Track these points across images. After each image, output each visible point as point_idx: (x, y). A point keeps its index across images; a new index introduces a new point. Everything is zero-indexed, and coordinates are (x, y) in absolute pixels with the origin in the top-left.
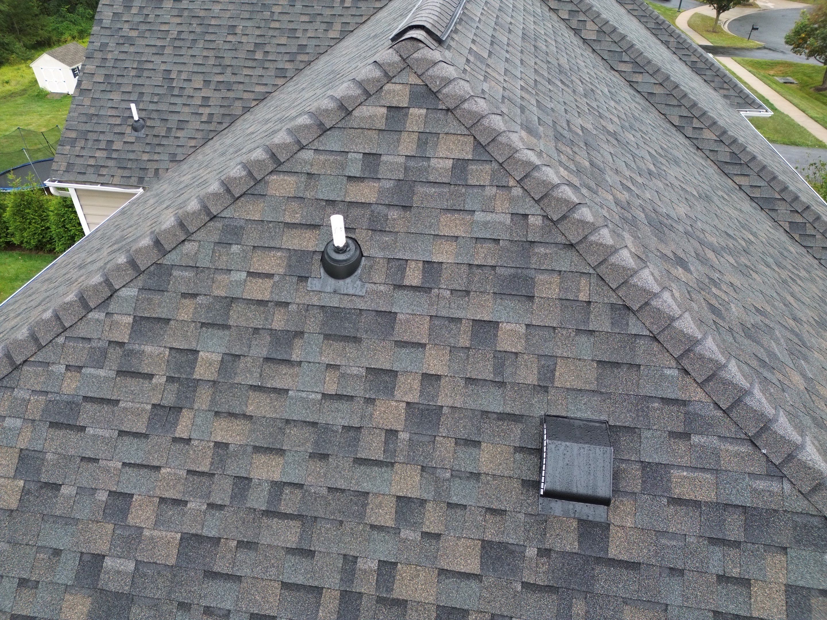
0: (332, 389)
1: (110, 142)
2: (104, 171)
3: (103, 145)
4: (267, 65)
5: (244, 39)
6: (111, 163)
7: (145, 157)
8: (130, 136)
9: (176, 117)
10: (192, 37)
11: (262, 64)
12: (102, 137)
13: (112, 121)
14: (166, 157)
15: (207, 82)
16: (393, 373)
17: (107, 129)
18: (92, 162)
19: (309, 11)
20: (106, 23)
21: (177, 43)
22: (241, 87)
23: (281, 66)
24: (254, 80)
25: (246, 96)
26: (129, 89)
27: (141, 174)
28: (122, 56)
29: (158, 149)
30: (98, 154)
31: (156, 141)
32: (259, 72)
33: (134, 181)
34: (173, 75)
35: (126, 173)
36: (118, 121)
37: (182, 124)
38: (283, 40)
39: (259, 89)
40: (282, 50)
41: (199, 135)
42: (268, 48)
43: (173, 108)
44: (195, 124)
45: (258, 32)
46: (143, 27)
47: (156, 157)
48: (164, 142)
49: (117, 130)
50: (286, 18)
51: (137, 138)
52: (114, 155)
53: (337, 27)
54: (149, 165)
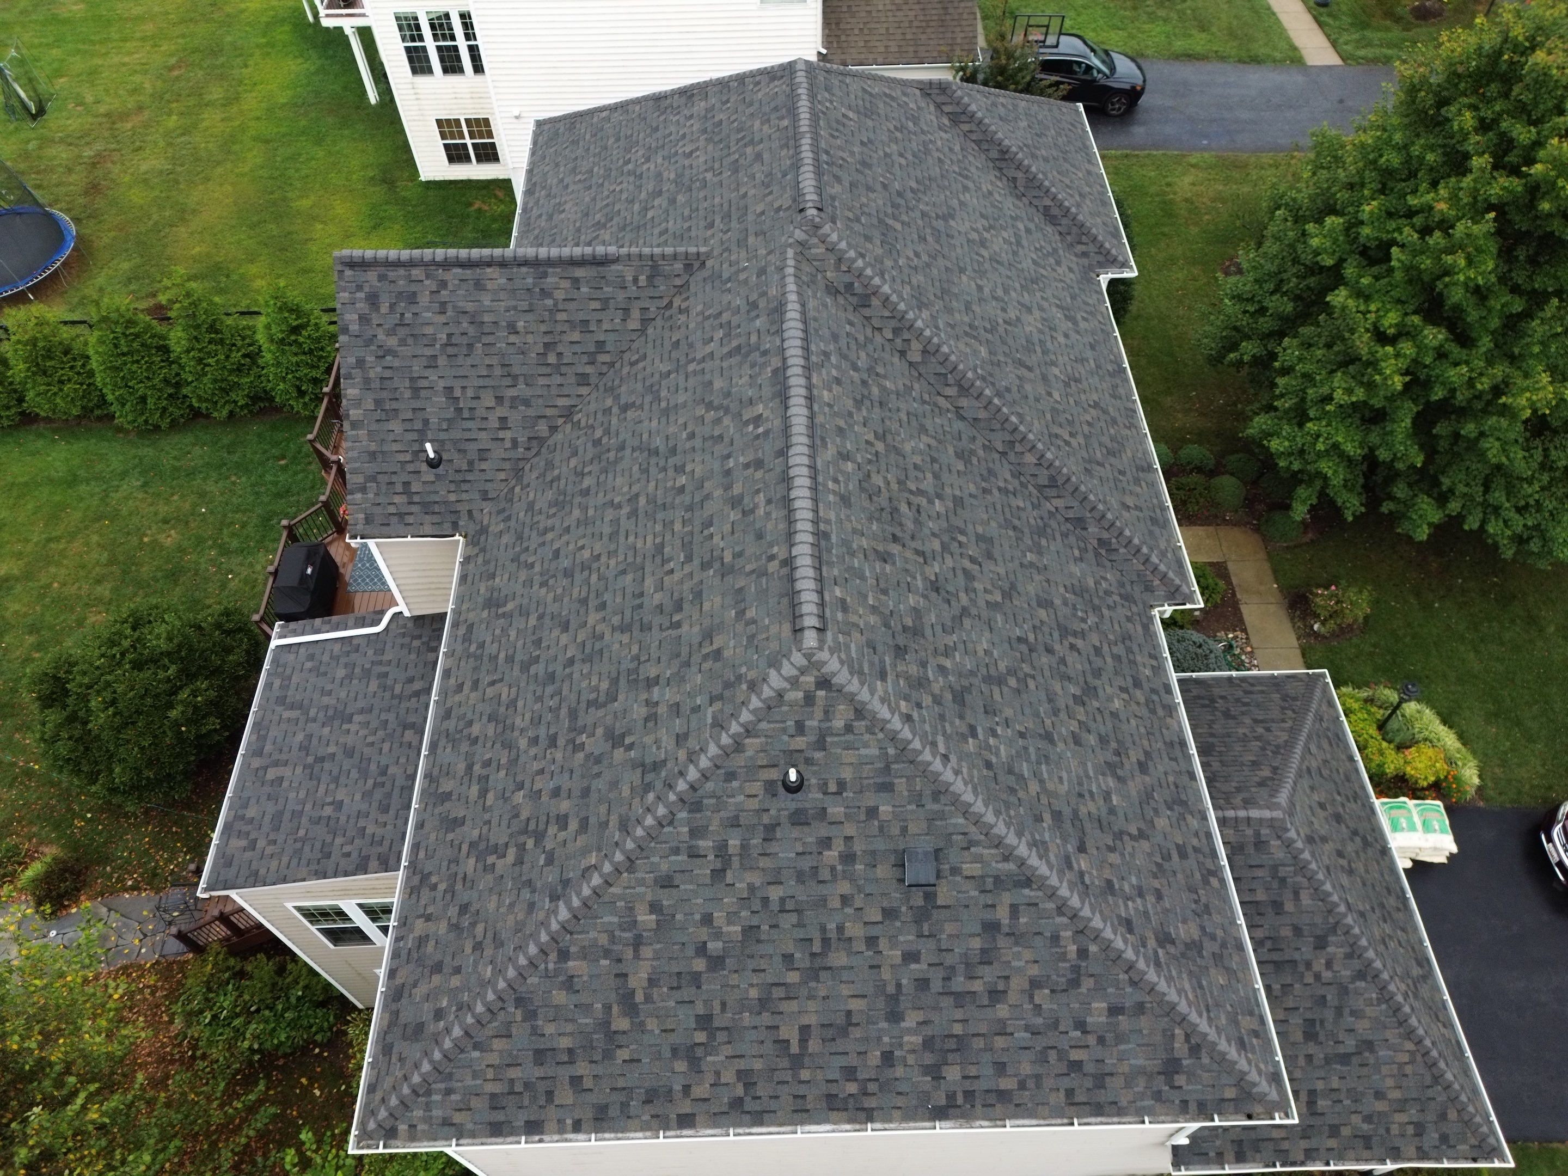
0: (800, 850)
1: (407, 484)
2: (410, 519)
3: (399, 488)
4: (564, 369)
5: (530, 338)
6: (414, 509)
7: (452, 497)
8: (428, 475)
9: (473, 447)
10: (465, 340)
11: (557, 368)
12: (394, 479)
13: (401, 457)
14: (477, 496)
15: (500, 399)
16: (829, 839)
17: (397, 468)
18: (392, 509)
19: (598, 294)
20: (354, 328)
21: (450, 350)
22: (540, 401)
23: (580, 371)
24: (554, 391)
25: (549, 412)
26: (409, 415)
27: (453, 518)
28: (388, 373)
29: (465, 487)
30: (397, 499)
31: (459, 477)
32: (558, 379)
33: (447, 527)
34: (457, 393)
35: (436, 519)
36: (408, 457)
37: (483, 454)
38: (576, 336)
39: (562, 402)
40: (577, 348)
41: (507, 465)
42: (560, 348)
43: (468, 435)
44: (498, 452)
45: (543, 328)
46: (402, 332)
47: (464, 496)
48: (469, 477)
49: (410, 468)
50: (572, 306)
51: (437, 476)
52: (416, 499)
53: (635, 314)
54: (459, 507)
